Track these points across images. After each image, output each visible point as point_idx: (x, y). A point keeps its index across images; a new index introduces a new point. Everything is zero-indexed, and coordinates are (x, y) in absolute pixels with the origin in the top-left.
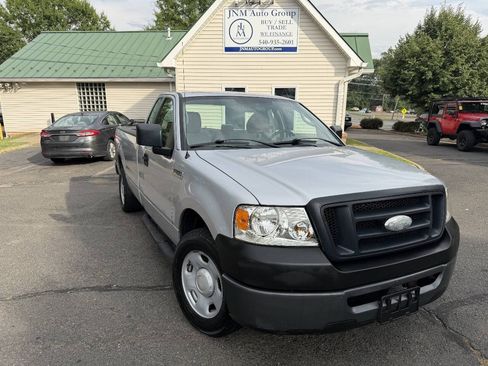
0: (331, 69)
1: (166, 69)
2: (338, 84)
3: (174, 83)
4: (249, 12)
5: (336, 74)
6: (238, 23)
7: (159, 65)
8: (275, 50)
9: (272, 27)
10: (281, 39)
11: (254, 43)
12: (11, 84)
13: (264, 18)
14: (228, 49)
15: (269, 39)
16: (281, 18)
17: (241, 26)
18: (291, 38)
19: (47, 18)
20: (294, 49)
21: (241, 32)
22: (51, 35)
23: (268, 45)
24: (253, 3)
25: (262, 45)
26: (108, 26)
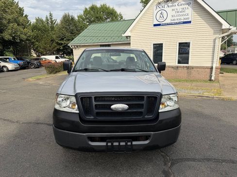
0: (212, 31)
1: (127, 37)
2: (215, 39)
3: (130, 43)
4: (166, 6)
5: (215, 33)
6: (160, 12)
7: (123, 35)
8: (179, 23)
9: (178, 12)
10: (182, 18)
11: (168, 21)
12: (77, 46)
13: (173, 8)
14: (155, 25)
15: (176, 18)
16: (183, 6)
17: (161, 13)
18: (188, 17)
19: (97, 18)
20: (190, 22)
21: (161, 16)
22: (99, 25)
23: (176, 21)
24: (168, 1)
25: (172, 22)
26: (122, 18)
